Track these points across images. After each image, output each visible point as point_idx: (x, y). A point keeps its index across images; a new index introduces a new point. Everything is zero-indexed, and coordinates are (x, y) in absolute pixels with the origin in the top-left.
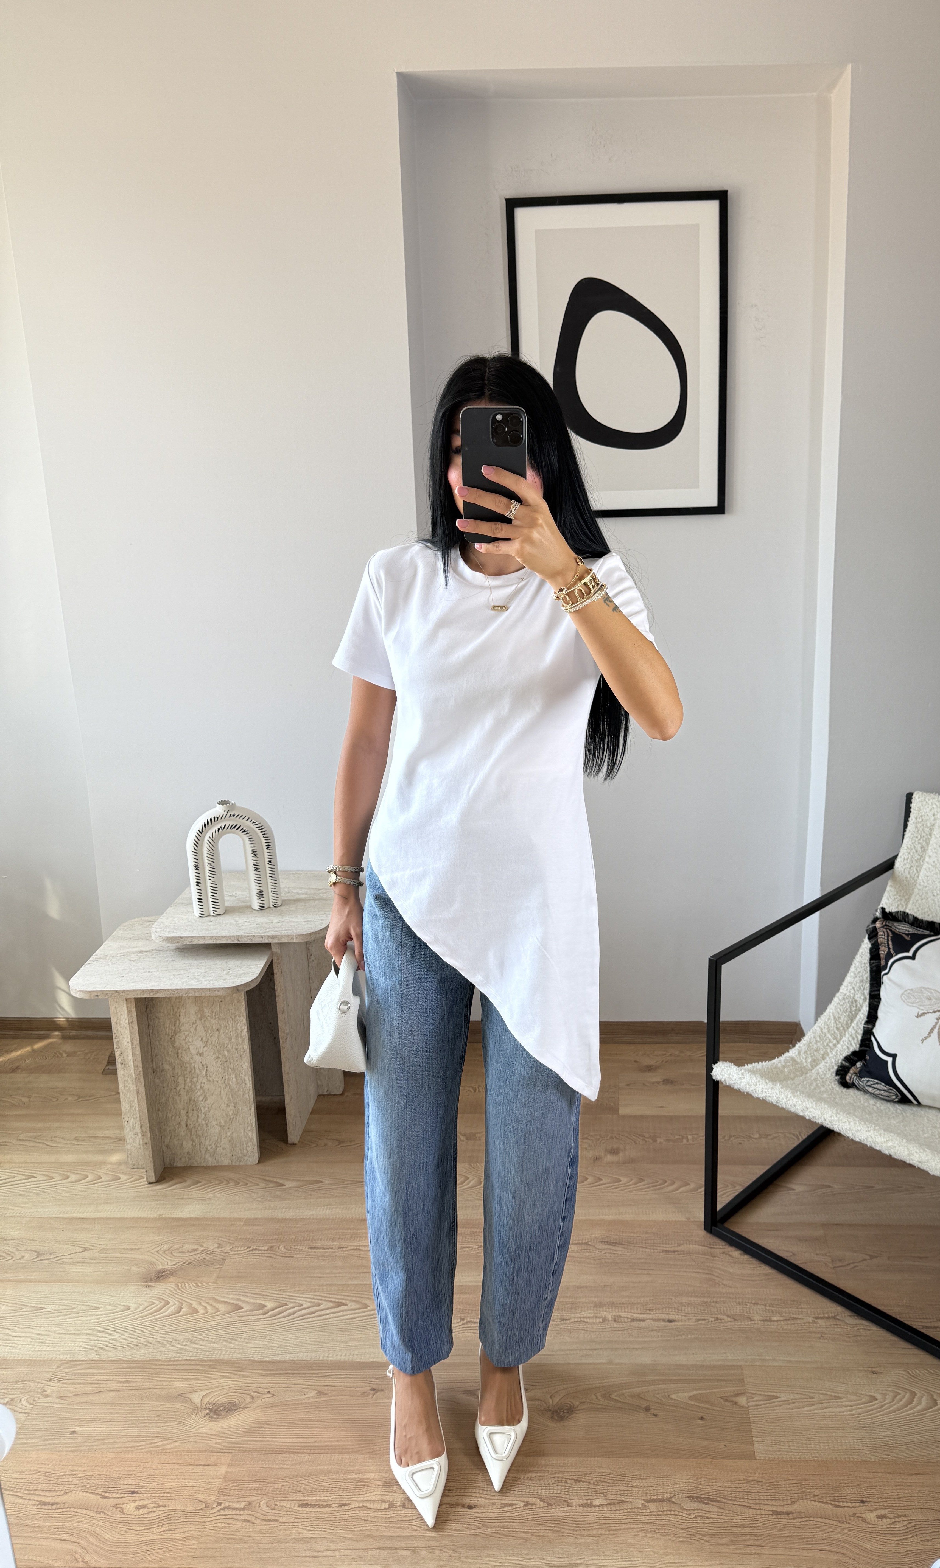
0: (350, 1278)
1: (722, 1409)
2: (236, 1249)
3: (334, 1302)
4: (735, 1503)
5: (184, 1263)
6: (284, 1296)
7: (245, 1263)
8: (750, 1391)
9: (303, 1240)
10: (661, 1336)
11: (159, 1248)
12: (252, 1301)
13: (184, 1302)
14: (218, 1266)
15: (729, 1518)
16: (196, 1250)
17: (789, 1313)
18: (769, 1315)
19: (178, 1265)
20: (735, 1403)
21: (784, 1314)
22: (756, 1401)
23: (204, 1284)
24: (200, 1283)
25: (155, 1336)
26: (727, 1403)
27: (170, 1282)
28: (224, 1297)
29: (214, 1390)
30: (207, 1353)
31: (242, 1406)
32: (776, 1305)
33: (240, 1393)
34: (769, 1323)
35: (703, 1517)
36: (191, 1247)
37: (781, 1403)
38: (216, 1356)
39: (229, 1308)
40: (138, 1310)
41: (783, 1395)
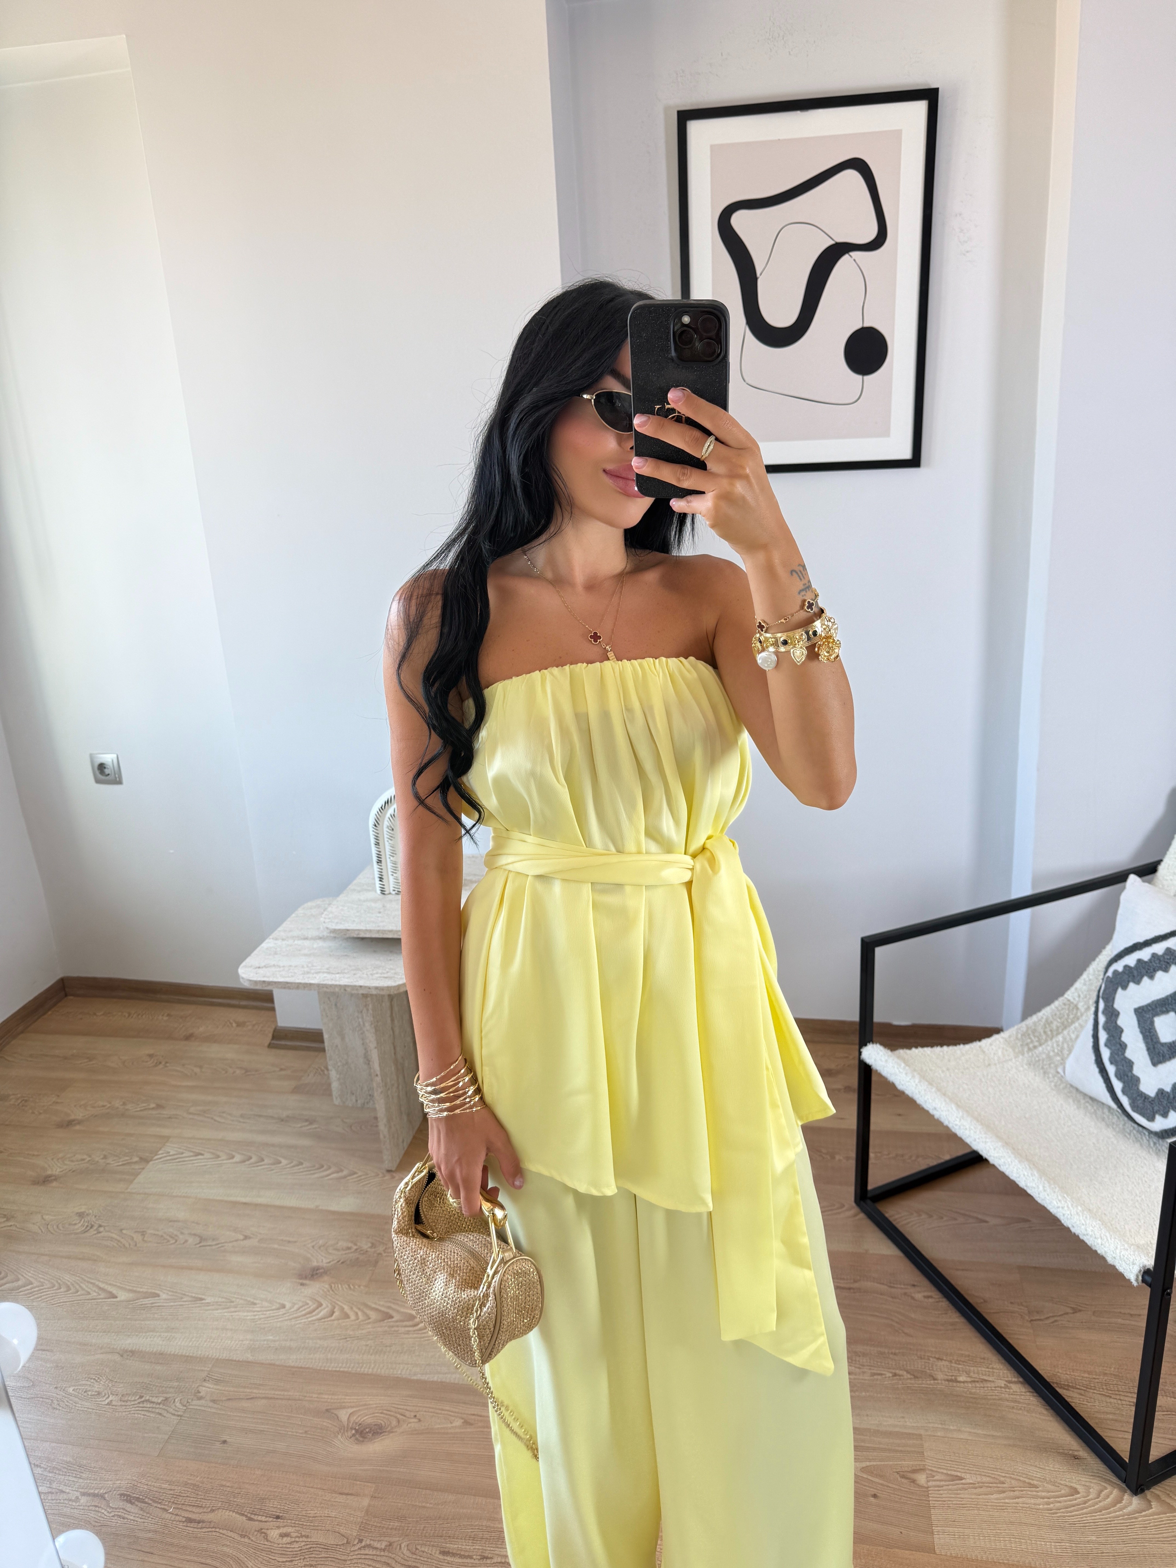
1: (898, 1488)
5: (338, 1262)
8: (930, 1468)
11: (314, 1243)
12: (403, 1310)
13: (336, 1305)
16: (350, 1248)
17: (978, 1373)
18: (955, 1374)
19: (332, 1263)
20: (914, 1481)
21: (972, 1374)
22: (937, 1481)
23: (356, 1287)
24: (353, 1285)
25: (307, 1341)
26: (903, 1480)
27: (323, 1282)
28: (375, 1303)
29: (361, 1408)
30: (357, 1365)
31: (387, 1430)
32: (963, 1362)
33: (387, 1414)
34: (955, 1384)
36: (345, 1244)
37: (966, 1486)
38: (365, 1369)
39: (380, 1316)
40: (293, 1310)
41: (968, 1476)
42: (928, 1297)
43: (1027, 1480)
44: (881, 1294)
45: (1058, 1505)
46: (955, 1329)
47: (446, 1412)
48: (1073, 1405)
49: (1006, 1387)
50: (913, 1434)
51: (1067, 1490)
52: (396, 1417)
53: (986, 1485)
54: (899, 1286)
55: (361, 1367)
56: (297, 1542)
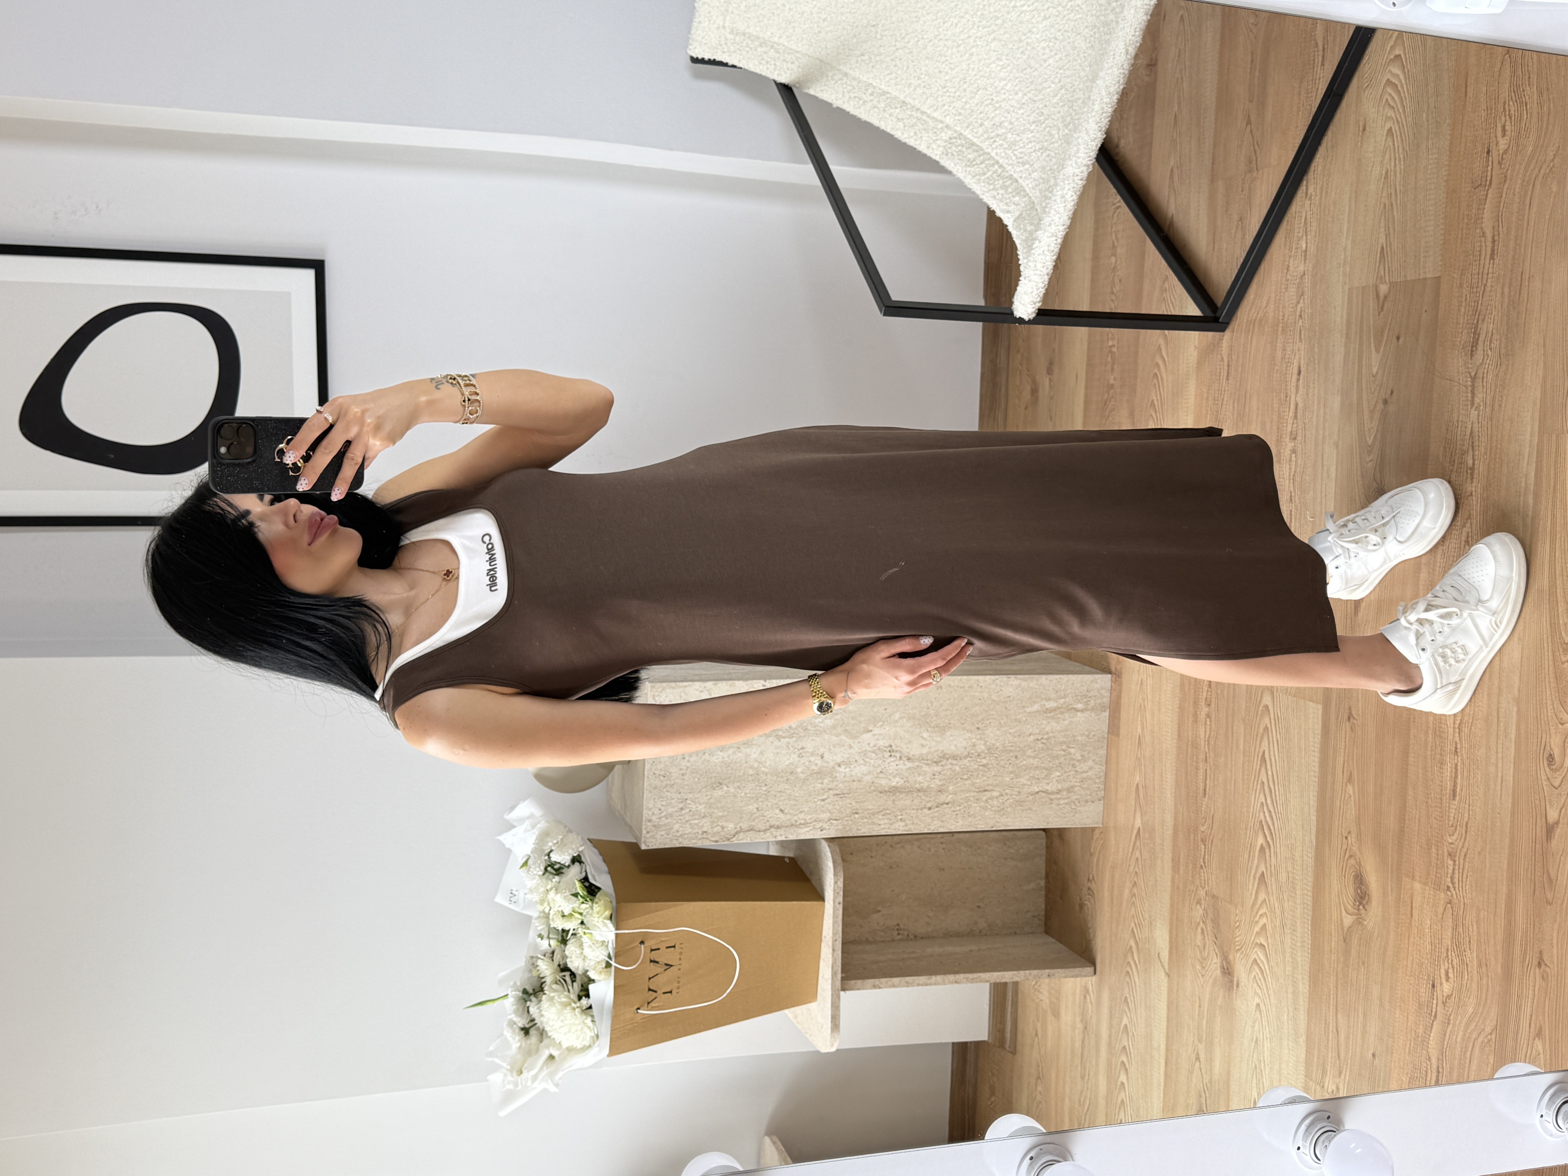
0: (1237, 748)
2: (1203, 882)
4: (1480, 302)
6: (1252, 826)
7: (1218, 871)
9: (1196, 803)
10: (1315, 383)
12: (1256, 861)
14: (1221, 903)
15: (1493, 311)
16: (1202, 930)
18: (1300, 255)
19: (1217, 951)
20: (1386, 298)
21: (1300, 237)
22: (1385, 273)
23: (1237, 919)
24: (1236, 923)
26: (1385, 309)
27: (1235, 959)
28: (1251, 895)
29: (1342, 902)
31: (1359, 869)
33: (1346, 871)
35: (1491, 341)
36: (1199, 937)
37: (1388, 243)
38: (1309, 900)
39: (1263, 888)
40: (1260, 994)
41: (1380, 241)
49: (1310, 198)
50: (1348, 297)
52: (1348, 860)
55: (1307, 905)
56: (1452, 961)
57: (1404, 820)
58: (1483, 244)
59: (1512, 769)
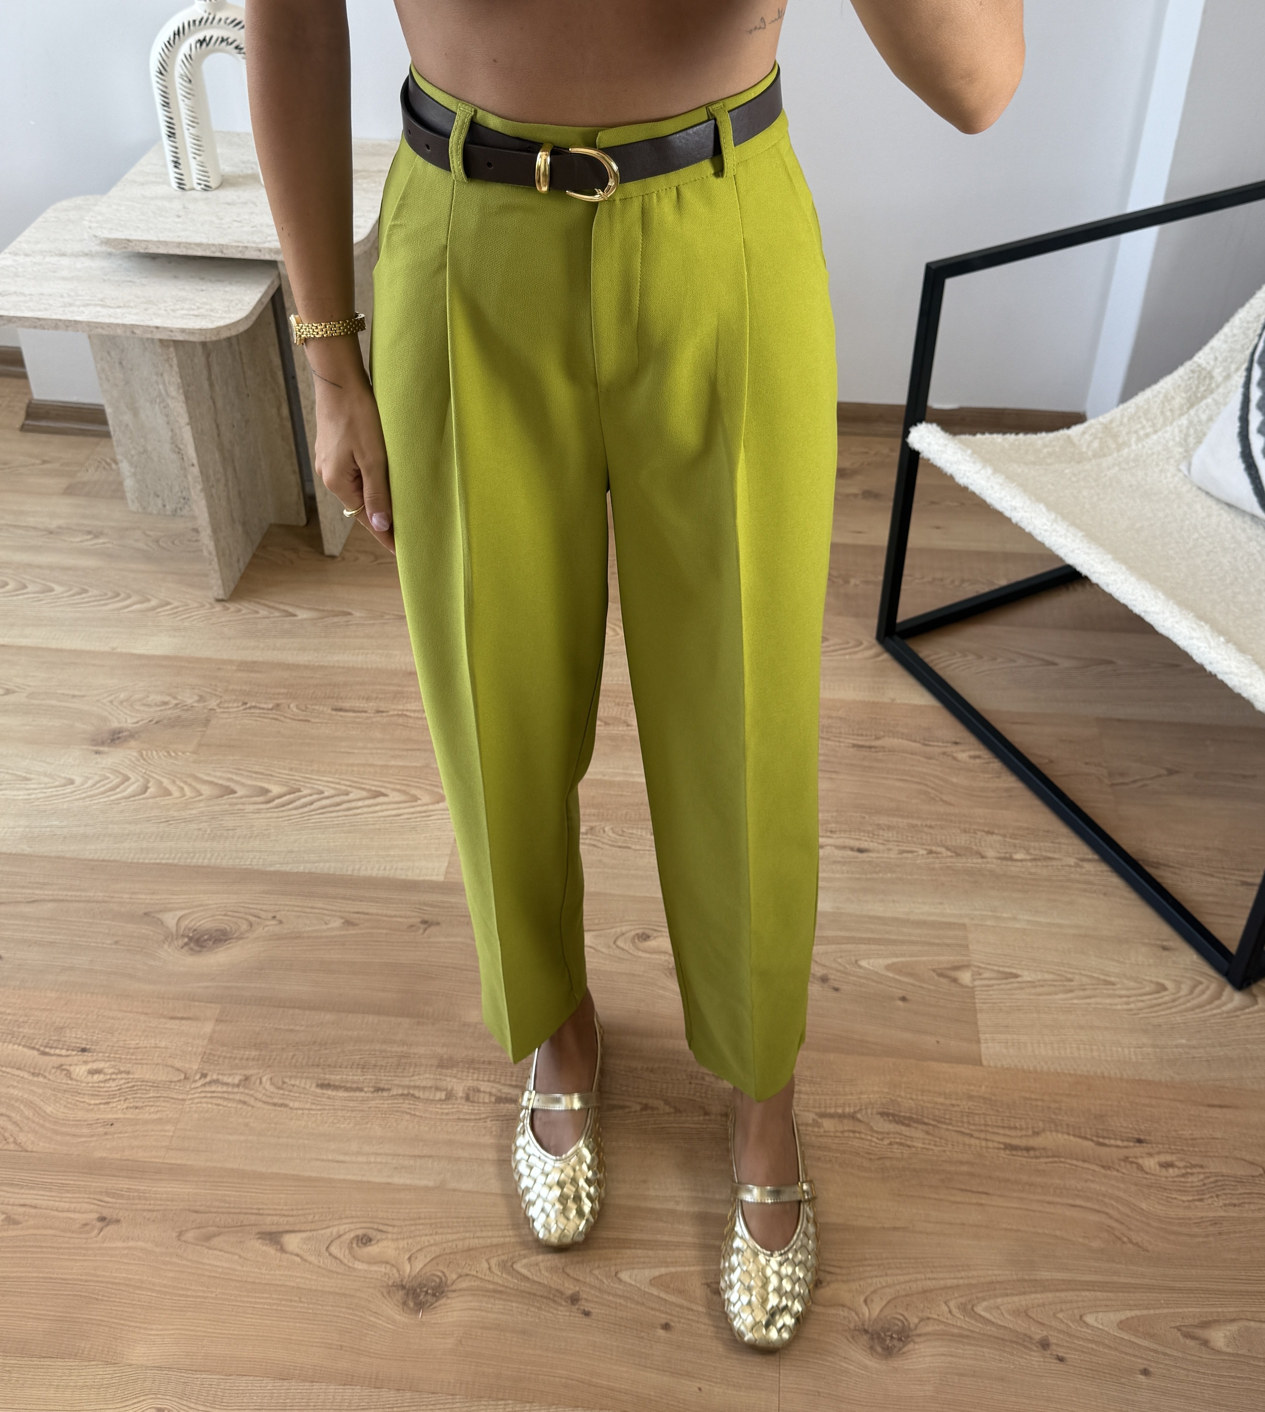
0: (392, 757)
1: (933, 988)
2: (226, 705)
3: (369, 790)
4: (950, 1127)
5: (150, 721)
6: (296, 778)
7: (239, 727)
8: (976, 964)
9: (324, 698)
10: (848, 872)
11: (113, 697)
12: (249, 782)
13: (150, 779)
14: (199, 729)
15: (941, 1148)
16: (167, 703)
17: (1040, 849)
18: (1009, 851)
19: (141, 723)
20: (955, 980)
21: (1032, 851)
22: (985, 979)
23: (180, 754)
24: (174, 752)
25: (111, 826)
26: (942, 980)
27: (130, 748)
28: (209, 775)
29: (195, 909)
30: (185, 855)
31: (235, 936)
32: (1021, 836)
33: (233, 916)
34: (1009, 863)
35: (901, 1144)
36: (159, 698)
37: (1023, 985)
38: (198, 860)
39: (216, 792)
40: (86, 786)
41: (1026, 973)
42: (975, 757)
43: (1102, 977)
44: (912, 754)
45: (1140, 1005)
46: (1010, 796)
47: (317, 911)
48: (1165, 886)
49: (1077, 865)
50: (955, 924)
51: (1153, 987)
52: (247, 920)
53: (1050, 983)
54: (936, 744)
55: (193, 858)
56: (114, 1080)
57: (293, 1007)
58: (1024, 1133)
59: (354, 1178)
